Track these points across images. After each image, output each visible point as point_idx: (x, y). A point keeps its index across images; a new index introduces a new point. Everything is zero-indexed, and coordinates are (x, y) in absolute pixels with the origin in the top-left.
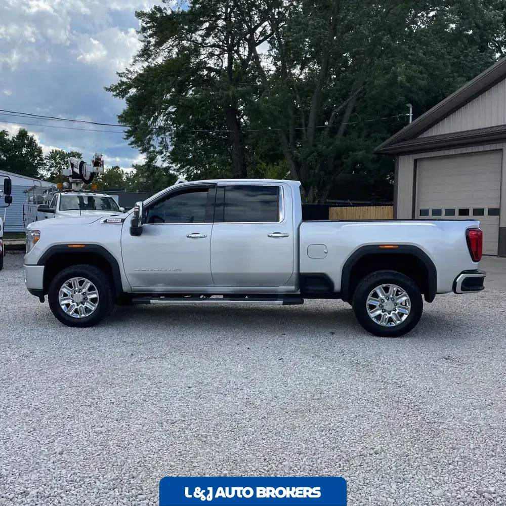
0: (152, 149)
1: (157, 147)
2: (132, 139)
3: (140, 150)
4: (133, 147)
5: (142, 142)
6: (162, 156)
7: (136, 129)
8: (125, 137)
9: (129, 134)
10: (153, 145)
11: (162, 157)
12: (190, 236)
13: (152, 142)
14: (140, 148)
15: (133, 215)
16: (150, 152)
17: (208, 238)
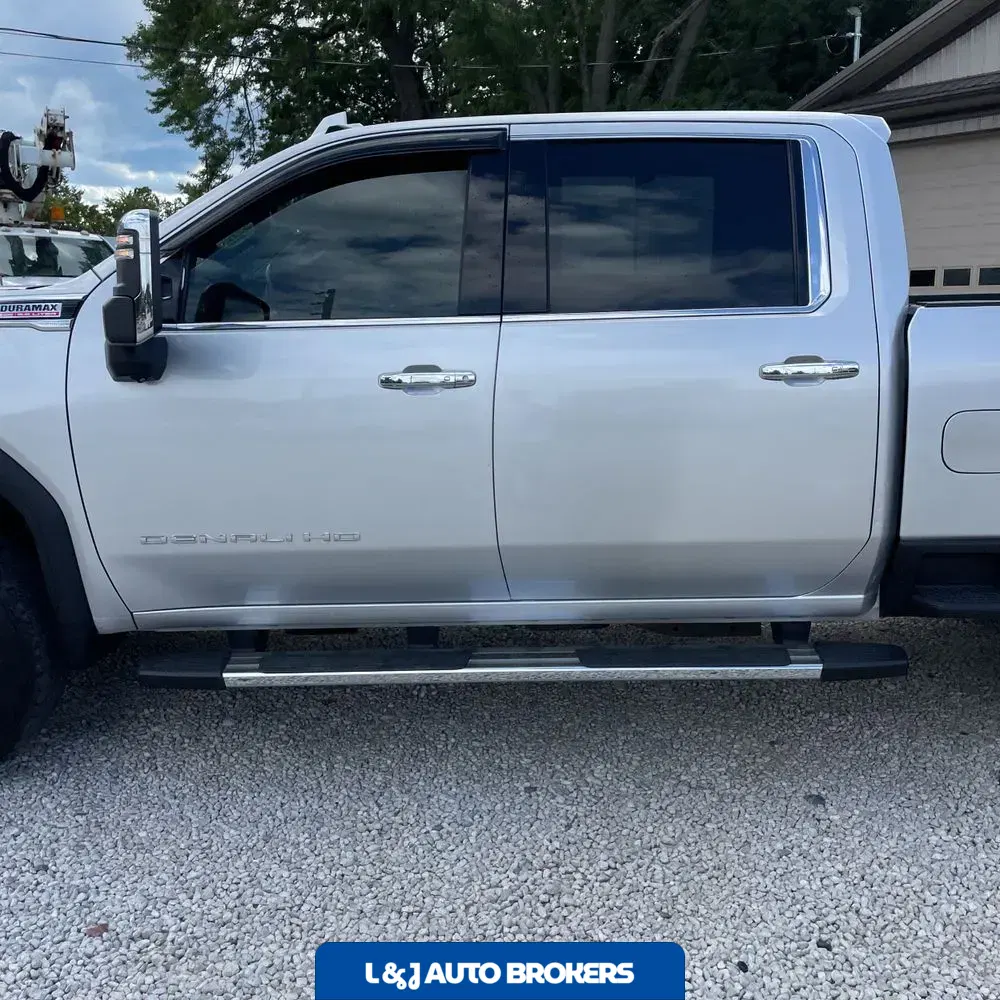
0: (217, 136)
1: (228, 131)
2: (168, 111)
3: (190, 139)
4: (172, 132)
5: (194, 119)
6: (242, 152)
7: (176, 86)
8: (152, 107)
9: (163, 98)
10: (219, 128)
11: (243, 156)
12: (395, 378)
13: (216, 121)
14: (189, 134)
15: (113, 282)
16: (213, 144)
17: (482, 388)
